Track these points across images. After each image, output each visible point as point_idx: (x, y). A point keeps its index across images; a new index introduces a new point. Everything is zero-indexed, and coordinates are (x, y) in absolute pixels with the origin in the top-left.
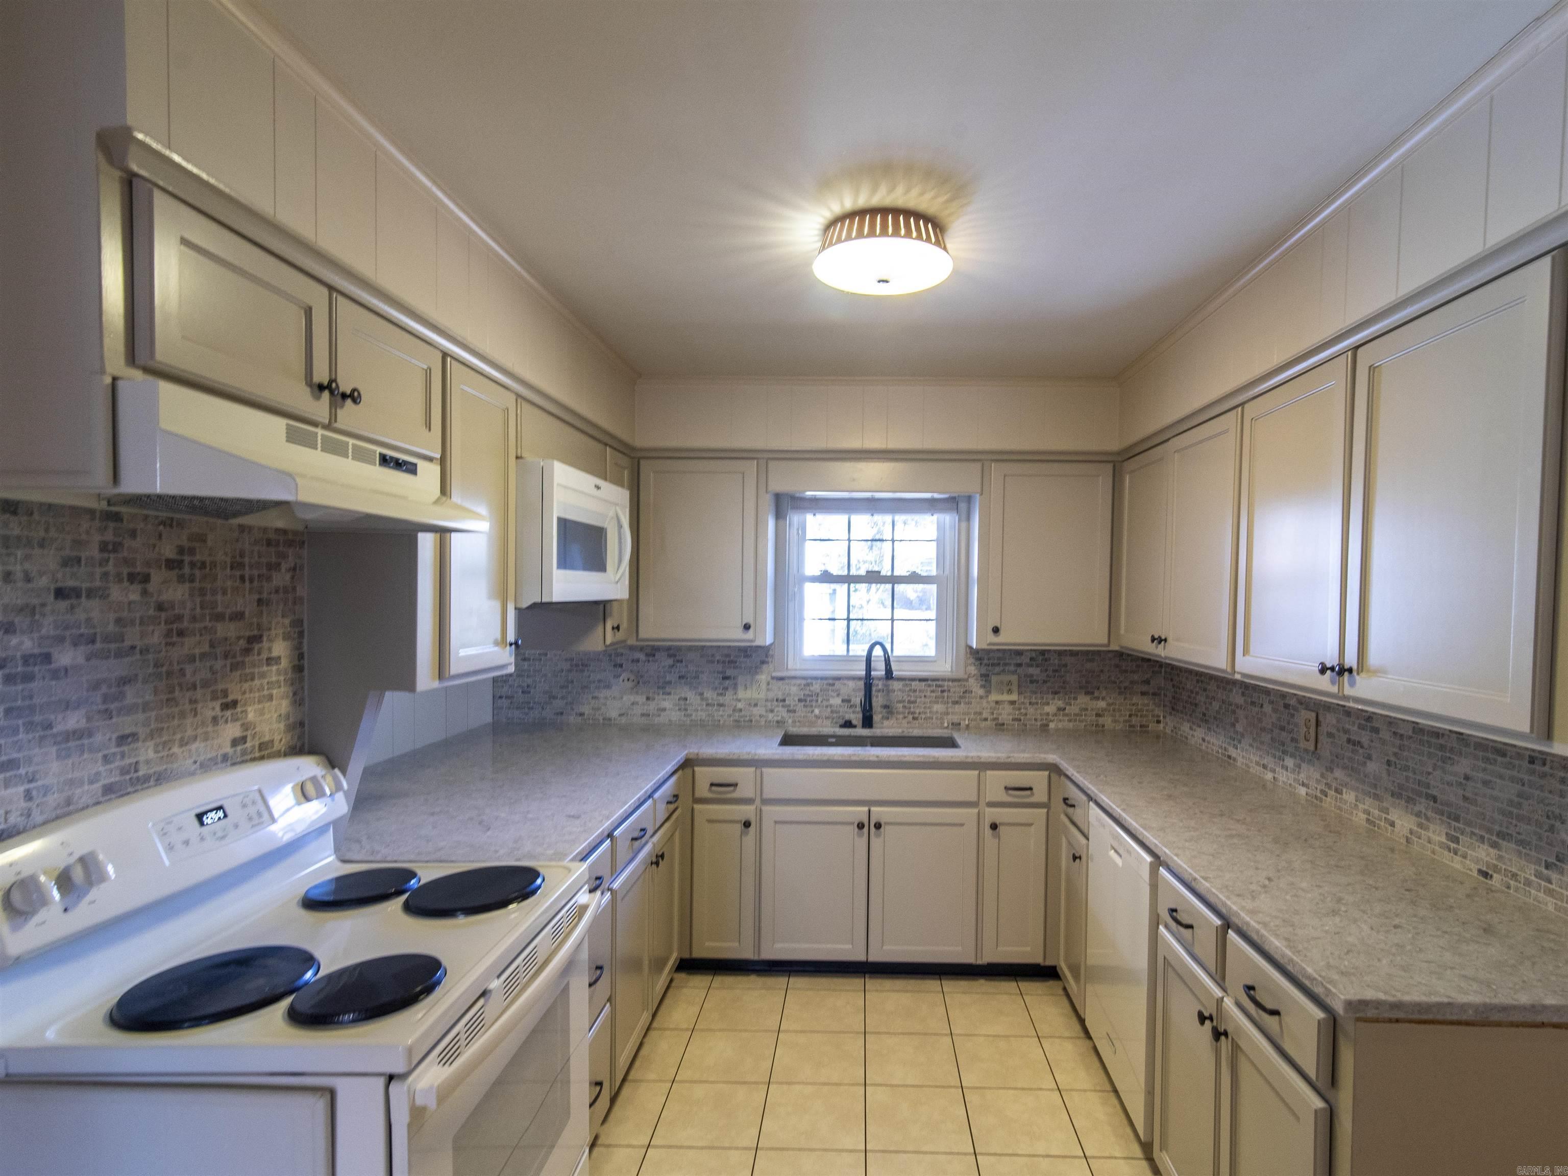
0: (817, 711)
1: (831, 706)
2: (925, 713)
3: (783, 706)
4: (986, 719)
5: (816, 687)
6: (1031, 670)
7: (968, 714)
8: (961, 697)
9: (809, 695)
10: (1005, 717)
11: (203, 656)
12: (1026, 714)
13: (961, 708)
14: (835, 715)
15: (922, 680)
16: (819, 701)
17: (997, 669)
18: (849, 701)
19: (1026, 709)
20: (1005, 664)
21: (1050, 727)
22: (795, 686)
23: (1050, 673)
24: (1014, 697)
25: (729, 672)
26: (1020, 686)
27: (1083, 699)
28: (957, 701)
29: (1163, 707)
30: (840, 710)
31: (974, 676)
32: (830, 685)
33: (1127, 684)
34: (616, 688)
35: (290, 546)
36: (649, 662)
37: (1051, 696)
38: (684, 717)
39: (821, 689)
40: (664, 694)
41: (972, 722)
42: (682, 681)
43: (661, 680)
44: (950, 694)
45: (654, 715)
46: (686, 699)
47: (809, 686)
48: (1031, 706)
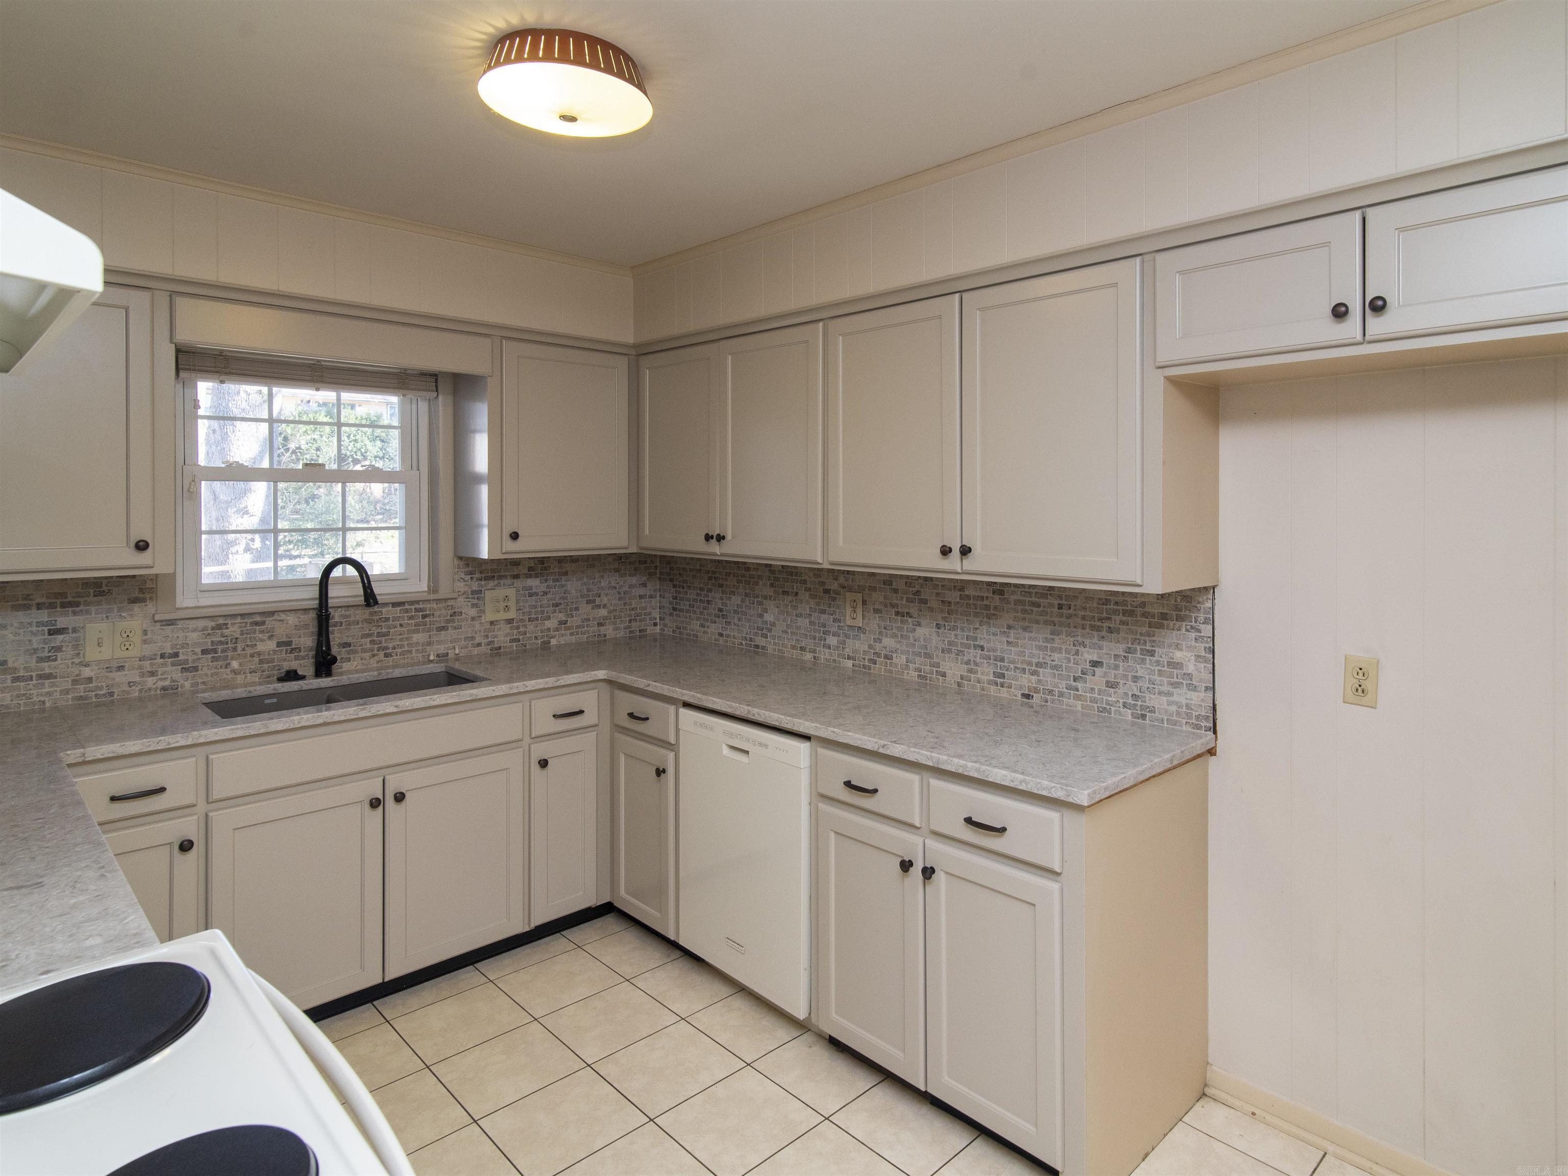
0: (235, 664)
1: (259, 654)
2: (402, 646)
3: (173, 664)
4: (479, 645)
5: (233, 630)
6: (531, 582)
7: (459, 640)
8: (448, 621)
9: (221, 643)
10: (502, 638)
12: (525, 633)
13: (449, 635)
14: (268, 666)
15: (395, 605)
16: (239, 648)
17: (491, 584)
18: (289, 643)
19: (525, 626)
20: (501, 577)
21: (551, 644)
22: (195, 630)
23: (551, 583)
24: (512, 614)
25: (62, 621)
26: (518, 601)
27: (585, 609)
28: (443, 627)
29: (660, 608)
30: (276, 657)
31: (463, 594)
32: (257, 624)
33: (627, 588)
37: (551, 609)
39: (241, 631)
41: (463, 650)
44: (435, 619)
47: (220, 628)
48: (530, 623)
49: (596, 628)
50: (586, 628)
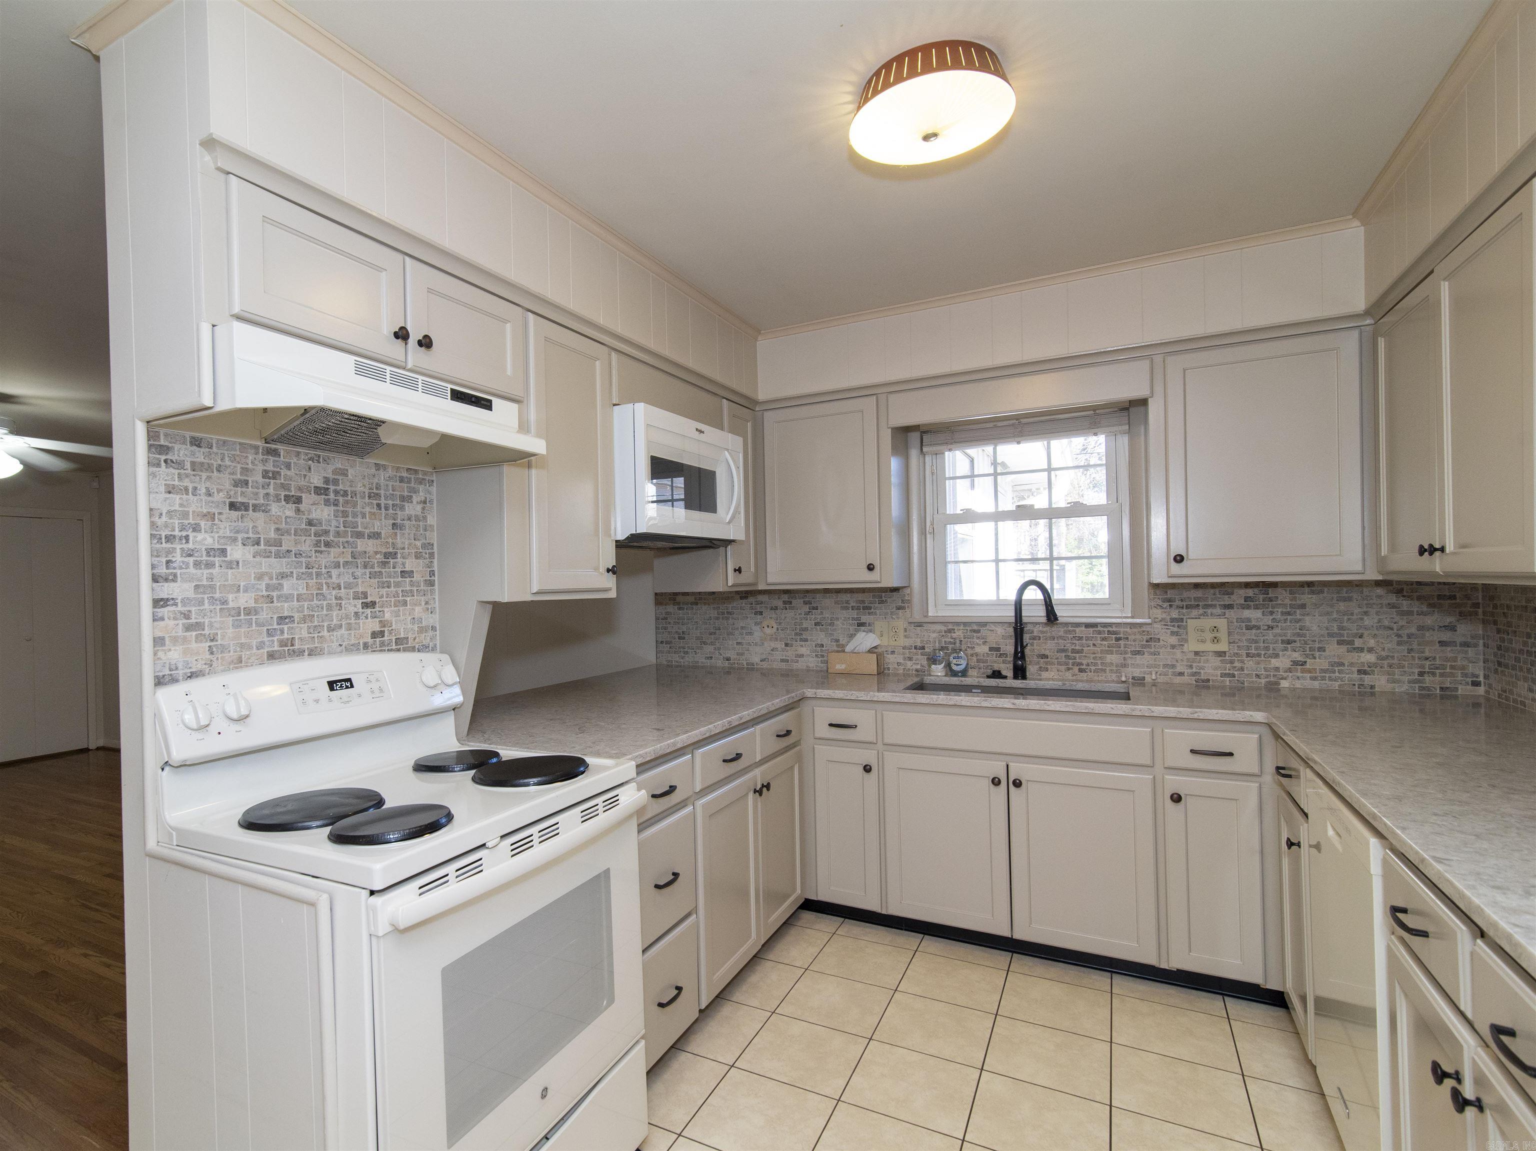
1: (977, 655)
2: (1096, 664)
3: (922, 654)
4: (1181, 674)
5: (959, 634)
6: (1247, 614)
7: (1156, 666)
8: (1143, 646)
9: (950, 643)
10: (1211, 671)
11: (346, 563)
12: (1242, 669)
13: (1145, 660)
14: (982, 665)
15: (1088, 625)
17: (1195, 613)
18: (998, 649)
19: (1242, 662)
21: (1282, 685)
22: (934, 632)
23: (1279, 616)
24: (1223, 646)
26: (1230, 634)
27: (1334, 650)
28: (1139, 651)
29: (1484, 662)
30: (988, 659)
31: (1161, 621)
32: (974, 631)
33: (1413, 630)
34: (757, 634)
35: (421, 483)
36: (786, 609)
37: (1280, 646)
38: (822, 663)
39: (964, 636)
40: (801, 640)
41: (1162, 677)
42: (818, 627)
43: (798, 627)
44: (1129, 643)
45: (792, 661)
46: (822, 646)
47: (950, 632)
48: (1249, 659)
49: (1355, 676)
50: (1337, 674)
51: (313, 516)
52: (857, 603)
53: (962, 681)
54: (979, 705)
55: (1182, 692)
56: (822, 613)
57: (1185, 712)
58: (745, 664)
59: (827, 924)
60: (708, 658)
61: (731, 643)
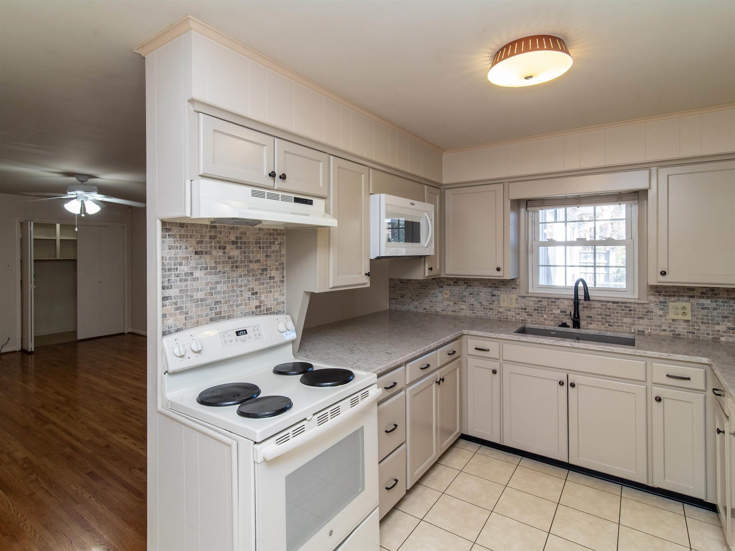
0: (545, 316)
1: (554, 314)
2: (618, 323)
3: (525, 312)
4: (665, 330)
5: (544, 303)
6: (702, 301)
8: (644, 315)
9: (540, 307)
10: (681, 330)
11: (245, 275)
12: (699, 330)
13: (645, 321)
14: (556, 319)
15: (614, 302)
16: (546, 310)
17: (673, 299)
18: (565, 312)
19: (699, 326)
20: (679, 296)
21: (721, 339)
22: (531, 301)
23: (720, 303)
24: (688, 317)
25: (495, 292)
26: (692, 311)
28: (641, 317)
30: (560, 316)
31: (654, 302)
32: (553, 302)
34: (440, 297)
35: (279, 235)
36: (455, 286)
37: (720, 319)
38: (472, 313)
39: (547, 304)
40: (462, 301)
41: (654, 331)
42: (471, 296)
43: (461, 295)
44: (636, 313)
45: (458, 311)
46: (473, 305)
47: (540, 302)
48: (703, 325)
51: (231, 254)
52: (491, 284)
53: (545, 327)
54: (553, 344)
55: (664, 340)
56: (473, 288)
57: (664, 355)
58: (434, 312)
59: (473, 447)
60: (415, 308)
61: (427, 301)
